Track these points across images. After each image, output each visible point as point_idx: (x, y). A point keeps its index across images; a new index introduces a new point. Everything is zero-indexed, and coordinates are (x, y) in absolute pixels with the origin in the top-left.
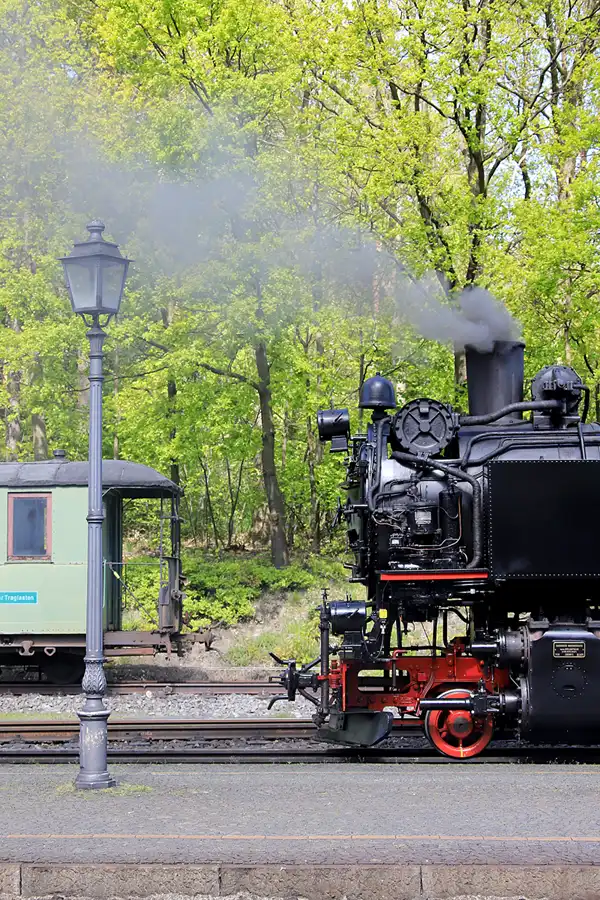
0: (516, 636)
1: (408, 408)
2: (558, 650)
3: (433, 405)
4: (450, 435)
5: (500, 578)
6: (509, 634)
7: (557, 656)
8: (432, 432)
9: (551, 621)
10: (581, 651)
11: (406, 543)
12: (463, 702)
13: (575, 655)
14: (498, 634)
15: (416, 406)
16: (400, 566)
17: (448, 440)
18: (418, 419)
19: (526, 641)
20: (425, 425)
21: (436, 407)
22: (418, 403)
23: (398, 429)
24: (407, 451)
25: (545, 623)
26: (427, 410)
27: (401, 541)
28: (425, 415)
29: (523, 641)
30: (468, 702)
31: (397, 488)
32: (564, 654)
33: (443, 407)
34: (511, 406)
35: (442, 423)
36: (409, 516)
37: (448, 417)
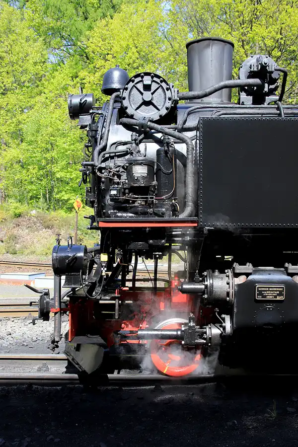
0: (222, 278)
1: (133, 81)
2: (260, 293)
3: (155, 79)
4: (169, 104)
5: (209, 226)
6: (217, 277)
7: (259, 298)
8: (154, 102)
9: (254, 266)
10: (280, 294)
11: (124, 194)
12: (175, 333)
13: (275, 297)
14: (206, 276)
15: (140, 79)
16: (119, 214)
17: (167, 109)
18: (142, 90)
19: (231, 284)
20: (147, 96)
21: (158, 81)
22: (142, 77)
23: (124, 98)
24: (132, 117)
25: (249, 268)
26: (149, 83)
27: (119, 191)
28: (147, 88)
29: (228, 284)
30: (179, 333)
31: (122, 148)
32: (265, 297)
33: (164, 81)
34: (222, 84)
35: (163, 94)
36: (128, 169)
37: (168, 89)
